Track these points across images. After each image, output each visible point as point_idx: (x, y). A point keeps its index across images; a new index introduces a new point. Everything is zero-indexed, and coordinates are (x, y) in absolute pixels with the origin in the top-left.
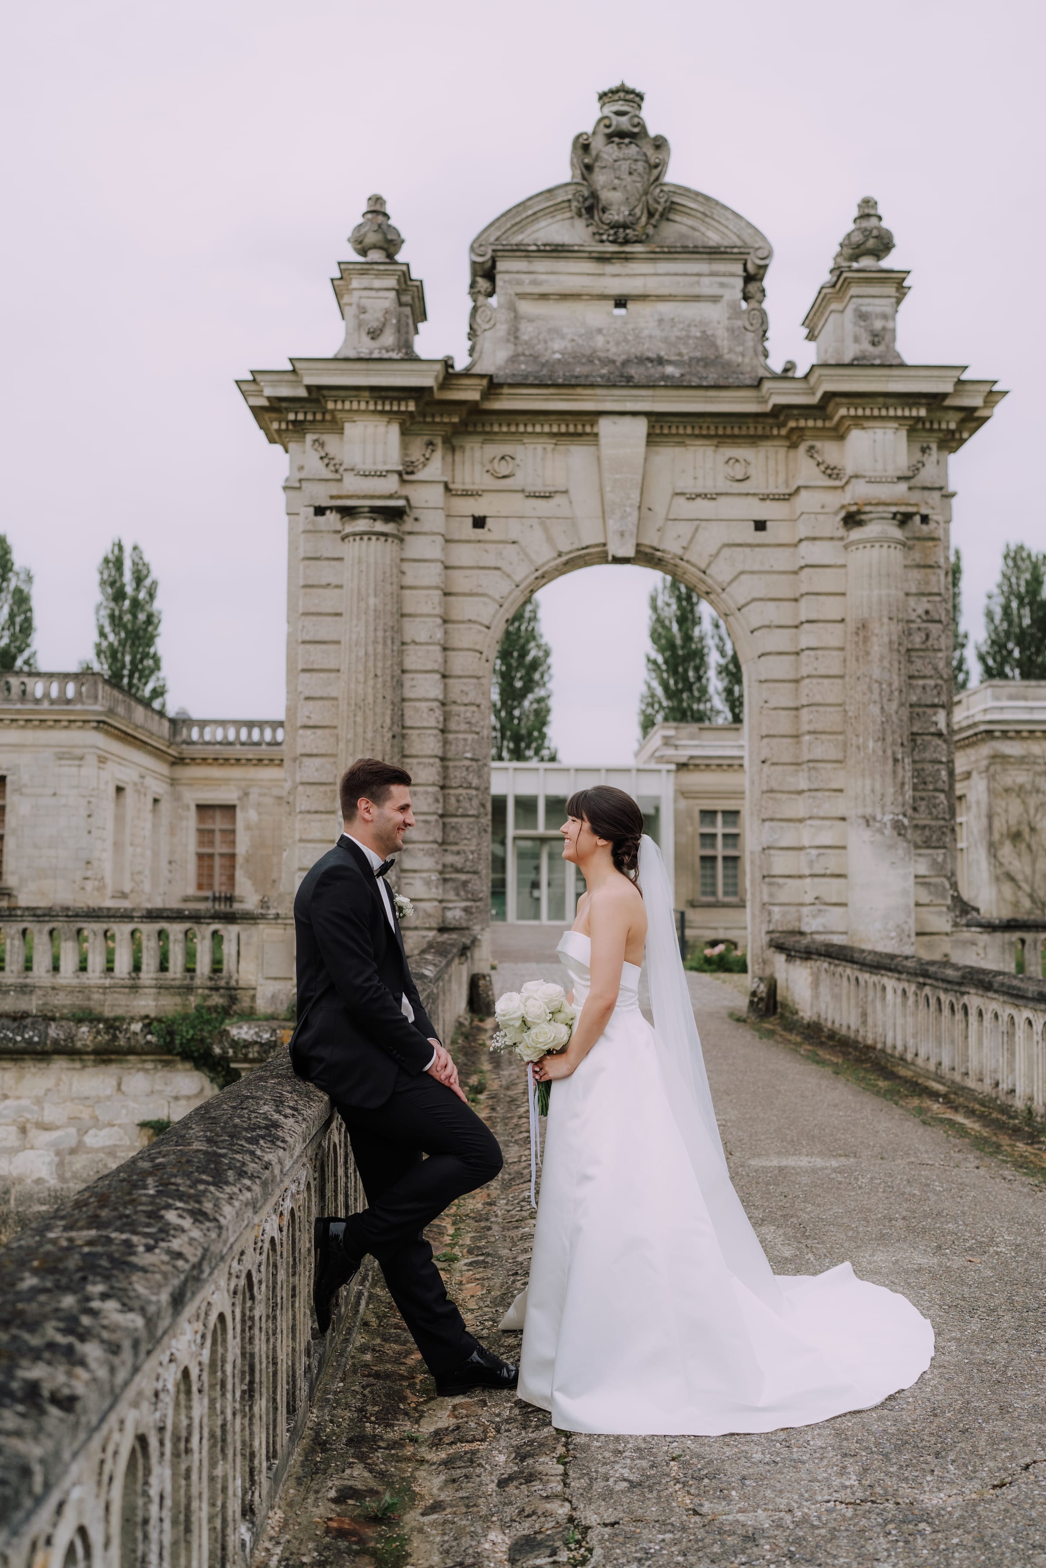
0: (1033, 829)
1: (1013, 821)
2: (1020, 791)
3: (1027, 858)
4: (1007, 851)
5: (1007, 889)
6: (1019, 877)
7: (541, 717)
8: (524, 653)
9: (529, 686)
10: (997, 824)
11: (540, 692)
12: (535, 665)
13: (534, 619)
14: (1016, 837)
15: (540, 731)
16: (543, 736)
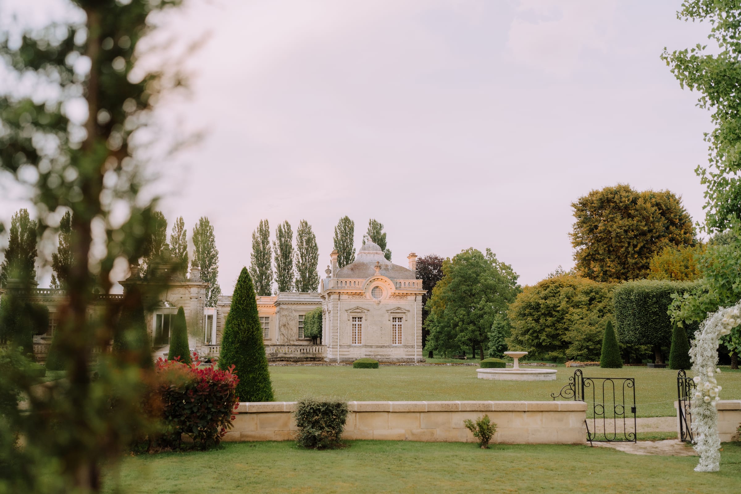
0: (288, 324)
1: (284, 322)
2: (286, 316)
3: (287, 330)
4: (282, 329)
5: (282, 337)
6: (285, 334)
7: (215, 274)
8: (209, 253)
9: (210, 264)
10: (281, 323)
11: (214, 266)
12: (214, 256)
13: (213, 241)
14: (285, 326)
15: (214, 279)
16: (215, 280)
